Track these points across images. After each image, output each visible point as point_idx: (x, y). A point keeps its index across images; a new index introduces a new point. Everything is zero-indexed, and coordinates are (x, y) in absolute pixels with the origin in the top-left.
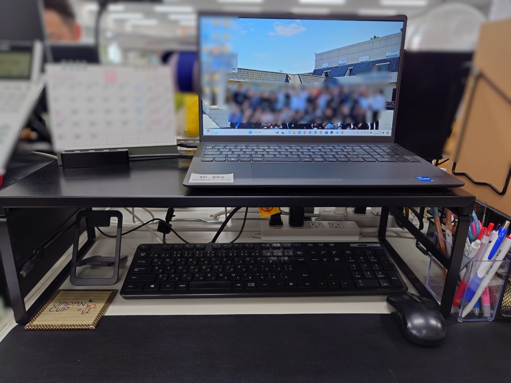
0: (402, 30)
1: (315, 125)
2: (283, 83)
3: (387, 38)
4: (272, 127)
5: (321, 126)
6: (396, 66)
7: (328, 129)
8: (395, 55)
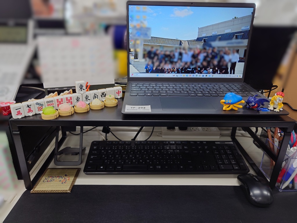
0: (252, 13)
1: (197, 71)
2: (178, 46)
3: (243, 18)
4: (170, 72)
5: (200, 72)
6: (247, 35)
7: (204, 73)
8: (247, 29)
